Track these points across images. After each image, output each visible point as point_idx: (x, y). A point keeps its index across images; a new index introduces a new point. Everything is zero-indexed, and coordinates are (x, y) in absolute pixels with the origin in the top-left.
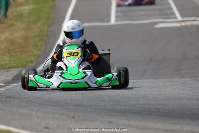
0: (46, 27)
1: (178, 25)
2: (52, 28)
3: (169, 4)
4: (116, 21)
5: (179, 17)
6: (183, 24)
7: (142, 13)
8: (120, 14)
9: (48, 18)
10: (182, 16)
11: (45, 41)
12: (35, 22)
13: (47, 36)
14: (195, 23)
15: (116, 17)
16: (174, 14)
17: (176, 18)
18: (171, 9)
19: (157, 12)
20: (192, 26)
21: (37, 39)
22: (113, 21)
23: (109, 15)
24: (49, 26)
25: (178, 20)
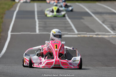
1: (76, 36)
2: (2, 34)
3: (69, 24)
4: (39, 32)
5: (76, 32)
6: (79, 36)
8: (41, 28)
10: (78, 31)
14: (86, 36)
15: (39, 30)
16: (73, 30)
17: (74, 32)
18: (71, 27)
20: (84, 37)
22: (38, 32)
23: (35, 28)
25: (75, 34)
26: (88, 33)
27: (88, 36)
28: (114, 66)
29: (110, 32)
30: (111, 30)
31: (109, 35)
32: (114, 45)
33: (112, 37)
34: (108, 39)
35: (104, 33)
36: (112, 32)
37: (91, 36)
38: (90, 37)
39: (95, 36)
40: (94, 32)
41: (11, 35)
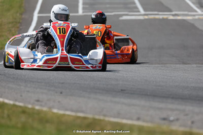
0: (18, 14)
1: (141, 18)
2: (23, 16)
4: (83, 12)
5: (142, 12)
6: (146, 17)
7: (108, 6)
8: (87, 6)
9: (20, 7)
10: (145, 10)
11: (18, 28)
12: (8, 10)
13: (19, 23)
14: (157, 17)
15: (84, 8)
16: (137, 8)
17: (139, 12)
18: (134, 3)
19: (122, 6)
20: (155, 19)
21: (10, 25)
22: (80, 12)
23: (77, 6)
24: (21, 14)
25: (141, 14)
26: (160, 13)
27: (161, 17)
28: (196, 64)
29: (196, 11)
30: (197, 7)
31: (194, 15)
32: (201, 30)
33: (199, 19)
34: (192, 22)
35: (186, 13)
36: (199, 11)
37: (165, 17)
38: (163, 19)
39: (171, 17)
40: (171, 11)
41: (39, 17)
